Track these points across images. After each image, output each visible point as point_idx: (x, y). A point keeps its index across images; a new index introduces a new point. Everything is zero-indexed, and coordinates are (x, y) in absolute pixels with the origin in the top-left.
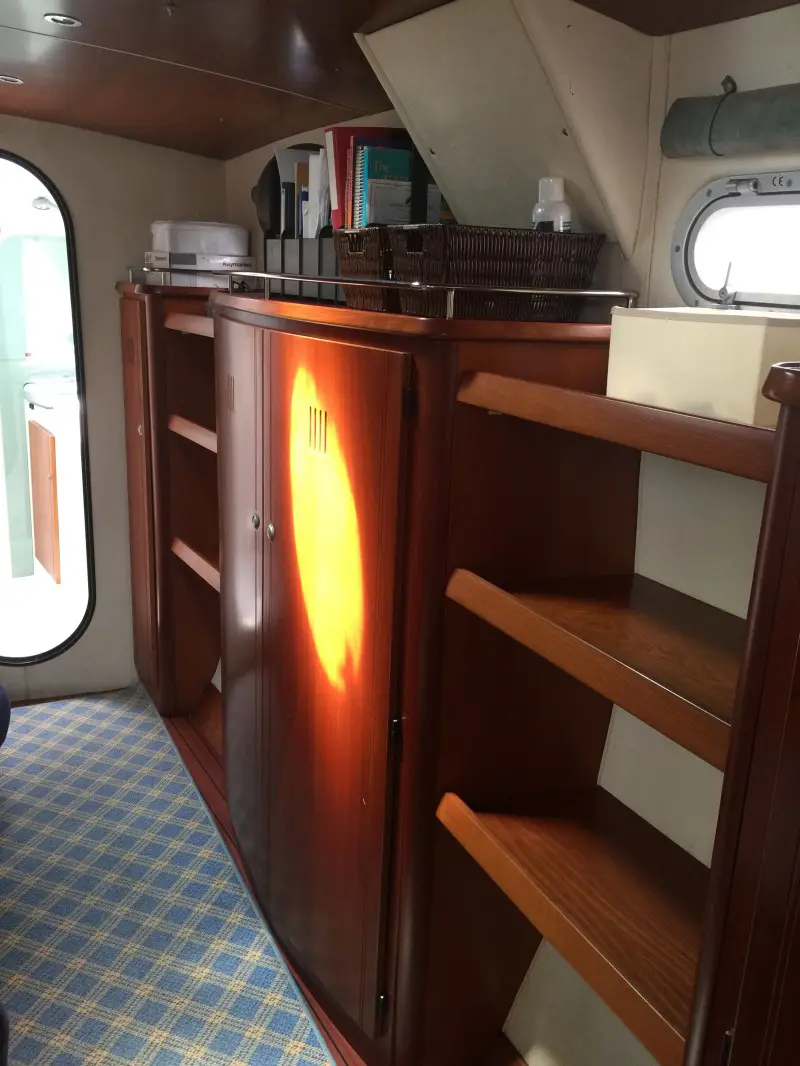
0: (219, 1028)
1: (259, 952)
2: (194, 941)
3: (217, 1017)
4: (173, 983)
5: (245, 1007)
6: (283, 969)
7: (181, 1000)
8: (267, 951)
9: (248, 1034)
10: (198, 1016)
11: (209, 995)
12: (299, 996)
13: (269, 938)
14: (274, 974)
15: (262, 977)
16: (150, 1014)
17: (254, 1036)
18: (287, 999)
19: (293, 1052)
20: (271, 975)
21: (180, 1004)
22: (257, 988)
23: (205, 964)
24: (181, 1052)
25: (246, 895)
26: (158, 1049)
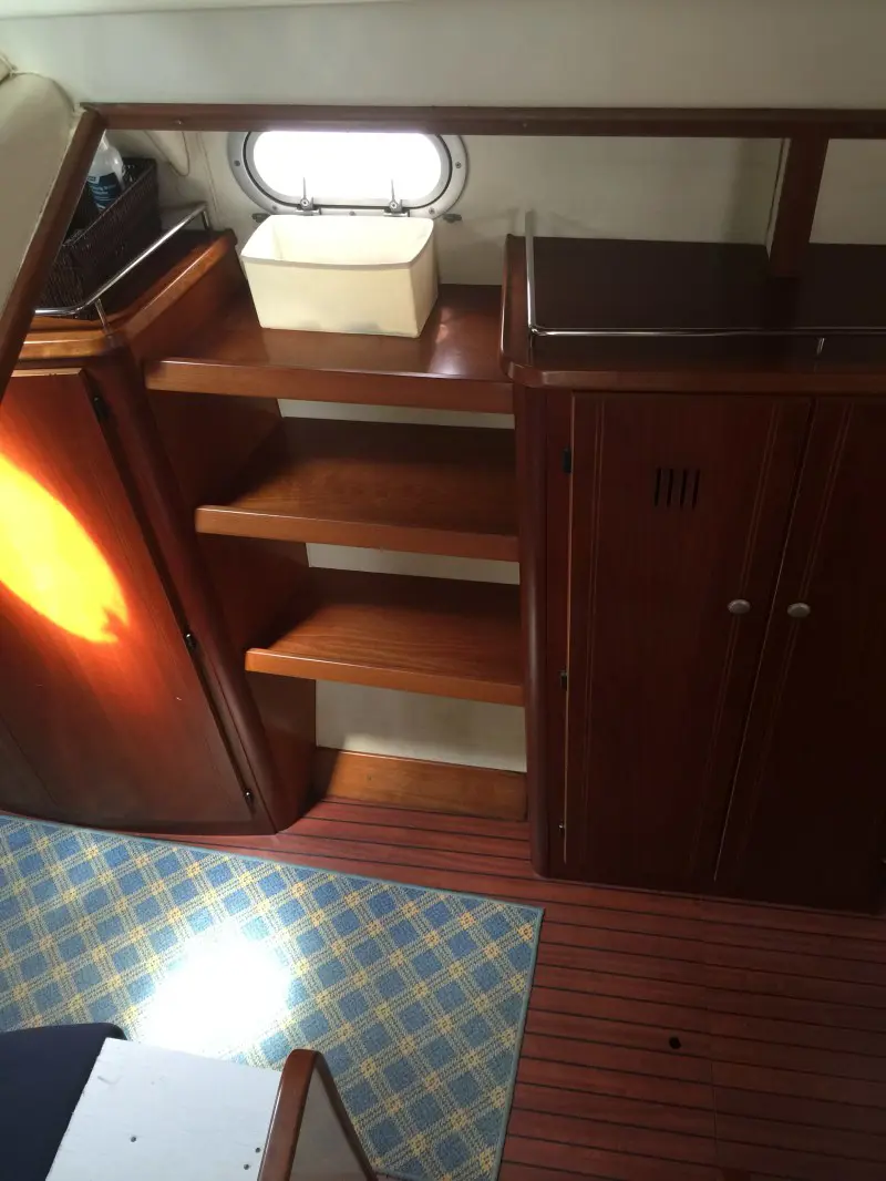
0: (131, 909)
1: (92, 847)
2: (34, 884)
3: (122, 905)
4: (60, 919)
5: (131, 882)
6: (124, 840)
7: (81, 921)
8: (97, 840)
9: (155, 893)
10: (107, 918)
11: (96, 900)
12: (158, 843)
13: (88, 832)
14: (122, 847)
15: (116, 858)
16: (74, 948)
17: (160, 890)
18: (152, 852)
19: (196, 873)
20: (121, 849)
21: (84, 925)
22: (122, 866)
23: (65, 888)
24: (126, 944)
25: (28, 823)
26: (109, 959)
